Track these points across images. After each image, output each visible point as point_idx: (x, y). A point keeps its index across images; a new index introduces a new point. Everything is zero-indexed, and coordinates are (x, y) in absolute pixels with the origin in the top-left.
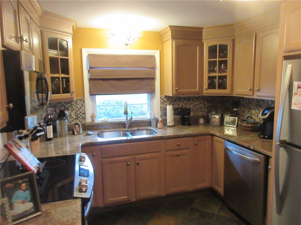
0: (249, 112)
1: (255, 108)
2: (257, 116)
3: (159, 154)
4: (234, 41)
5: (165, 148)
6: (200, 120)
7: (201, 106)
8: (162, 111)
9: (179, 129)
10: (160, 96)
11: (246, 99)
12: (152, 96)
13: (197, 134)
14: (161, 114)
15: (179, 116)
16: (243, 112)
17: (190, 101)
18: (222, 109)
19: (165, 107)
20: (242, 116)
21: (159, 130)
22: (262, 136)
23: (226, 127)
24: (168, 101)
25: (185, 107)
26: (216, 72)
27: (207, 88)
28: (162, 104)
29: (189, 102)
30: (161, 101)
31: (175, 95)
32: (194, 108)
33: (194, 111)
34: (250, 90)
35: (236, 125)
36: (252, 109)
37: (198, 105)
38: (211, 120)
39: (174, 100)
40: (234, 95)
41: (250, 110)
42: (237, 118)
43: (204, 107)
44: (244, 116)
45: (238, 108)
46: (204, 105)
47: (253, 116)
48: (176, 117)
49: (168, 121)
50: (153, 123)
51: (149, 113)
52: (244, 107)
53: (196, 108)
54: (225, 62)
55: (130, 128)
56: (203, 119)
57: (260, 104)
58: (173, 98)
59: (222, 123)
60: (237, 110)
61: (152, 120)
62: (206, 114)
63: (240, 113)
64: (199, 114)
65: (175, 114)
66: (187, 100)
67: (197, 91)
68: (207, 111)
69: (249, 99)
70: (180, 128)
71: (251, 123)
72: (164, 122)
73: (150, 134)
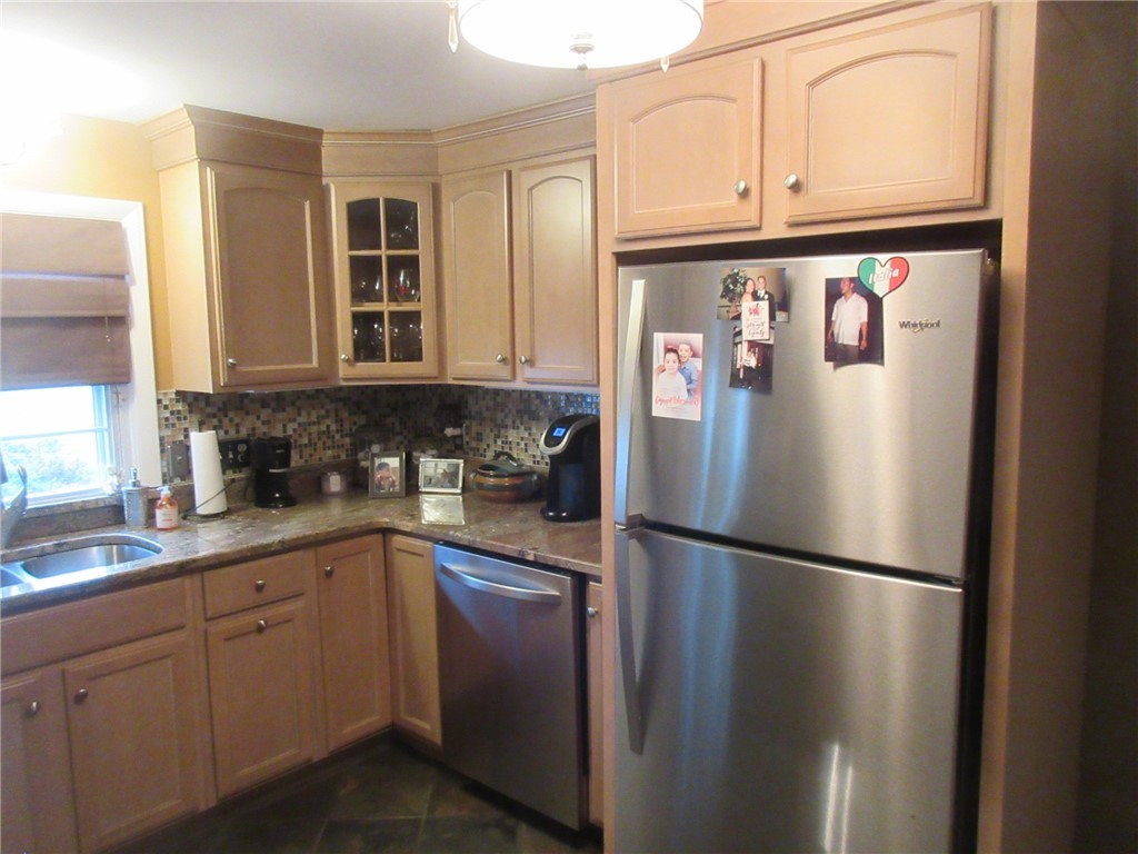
0: (497, 436)
1: (518, 423)
2: (526, 451)
3: (180, 636)
4: (436, 191)
5: (205, 609)
6: (328, 480)
7: (328, 427)
8: (168, 454)
9: (250, 525)
10: (157, 394)
11: (487, 391)
12: (117, 394)
13: (329, 533)
14: (166, 470)
15: (244, 469)
16: (479, 438)
17: (284, 410)
18: (405, 433)
19: (182, 438)
20: (474, 455)
21: (162, 536)
22: (551, 514)
23: (426, 497)
24: (190, 412)
25: (265, 433)
26: (381, 300)
27: (351, 357)
28: (167, 426)
29: (280, 415)
30: (159, 414)
31: (225, 386)
32: (300, 435)
33: (300, 446)
34: (504, 360)
35: (460, 485)
36: (506, 427)
37: (314, 423)
38: (373, 476)
39: (220, 410)
40: (451, 382)
41: (503, 431)
42: (462, 461)
43: (337, 431)
44: (481, 451)
45: (460, 426)
46: (337, 422)
47: (510, 448)
48: (231, 475)
49: (199, 498)
50: (135, 512)
51: (110, 469)
52: (482, 421)
53: (310, 434)
54: (412, 264)
55: (18, 546)
56: (340, 473)
57: (533, 408)
58: (212, 400)
59: (411, 483)
60: (457, 432)
61: (125, 498)
62: (347, 455)
63: (467, 443)
64: (320, 459)
65: (226, 465)
66: (273, 405)
67: (314, 369)
68: (351, 445)
69: (497, 392)
70: (254, 519)
71: (511, 475)
72: (184, 501)
73: (122, 559)
